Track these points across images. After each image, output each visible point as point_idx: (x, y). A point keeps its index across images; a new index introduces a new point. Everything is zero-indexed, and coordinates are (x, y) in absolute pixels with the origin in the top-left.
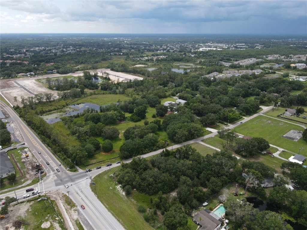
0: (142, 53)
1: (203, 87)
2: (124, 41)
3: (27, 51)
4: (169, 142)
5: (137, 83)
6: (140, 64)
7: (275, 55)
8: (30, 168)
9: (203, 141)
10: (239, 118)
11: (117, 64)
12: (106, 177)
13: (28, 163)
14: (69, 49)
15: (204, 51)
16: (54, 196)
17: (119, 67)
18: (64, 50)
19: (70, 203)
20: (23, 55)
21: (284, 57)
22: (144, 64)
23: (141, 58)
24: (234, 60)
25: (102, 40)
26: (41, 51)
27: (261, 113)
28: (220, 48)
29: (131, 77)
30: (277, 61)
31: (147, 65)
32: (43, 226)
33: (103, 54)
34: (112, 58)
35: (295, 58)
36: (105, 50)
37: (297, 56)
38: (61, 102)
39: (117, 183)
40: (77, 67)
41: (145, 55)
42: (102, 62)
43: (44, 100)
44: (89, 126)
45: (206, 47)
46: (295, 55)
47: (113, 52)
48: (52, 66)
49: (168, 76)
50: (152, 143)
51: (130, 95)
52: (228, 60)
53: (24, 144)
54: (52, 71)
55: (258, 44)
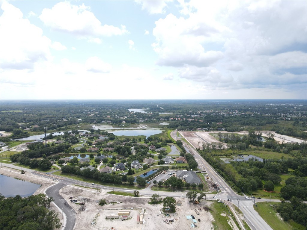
2: (293, 107)
3: (201, 113)
5: (305, 146)
8: (211, 185)
11: (283, 128)
12: (266, 205)
13: (209, 182)
14: (234, 113)
16: (227, 203)
17: (285, 130)
18: (231, 113)
19: (238, 210)
20: (199, 116)
25: (267, 105)
26: (212, 113)
29: (299, 141)
33: (269, 118)
34: (277, 123)
36: (271, 114)
38: (229, 151)
39: (276, 211)
40: (242, 128)
42: (266, 125)
43: (217, 148)
44: (254, 169)
47: (279, 117)
48: (221, 124)
51: (295, 155)
53: (205, 171)
54: (221, 128)
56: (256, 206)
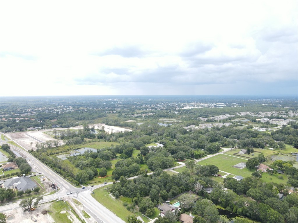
0: (133, 111)
1: (179, 135)
2: (117, 102)
3: (32, 110)
4: (148, 170)
5: (127, 134)
6: (131, 120)
7: (247, 112)
8: (48, 186)
9: (173, 170)
10: (203, 156)
11: (111, 120)
12: (102, 190)
13: (46, 183)
14: (68, 109)
15: (187, 109)
16: (67, 199)
17: (113, 122)
18: (65, 109)
19: (77, 203)
20: (29, 114)
21: (254, 114)
22: (134, 120)
23: (132, 115)
24: (211, 116)
25: (97, 101)
26: (44, 110)
27: (221, 153)
28: (202, 107)
29: (123, 130)
30: (246, 117)
31: (136, 120)
32: (61, 212)
33: (99, 112)
34: (106, 116)
35: (262, 114)
36: (101, 109)
37: (265, 113)
38: (66, 147)
39: (109, 192)
40: (77, 123)
41: (136, 113)
42: (98, 118)
43: (53, 146)
44: (89, 160)
45: (190, 105)
46: (263, 112)
47: (107, 110)
48: (56, 121)
49: (153, 128)
50: (135, 170)
51: (121, 142)
52: (206, 116)
53: (41, 173)
54: (56, 125)
55: (235, 104)
56: (93, 194)
